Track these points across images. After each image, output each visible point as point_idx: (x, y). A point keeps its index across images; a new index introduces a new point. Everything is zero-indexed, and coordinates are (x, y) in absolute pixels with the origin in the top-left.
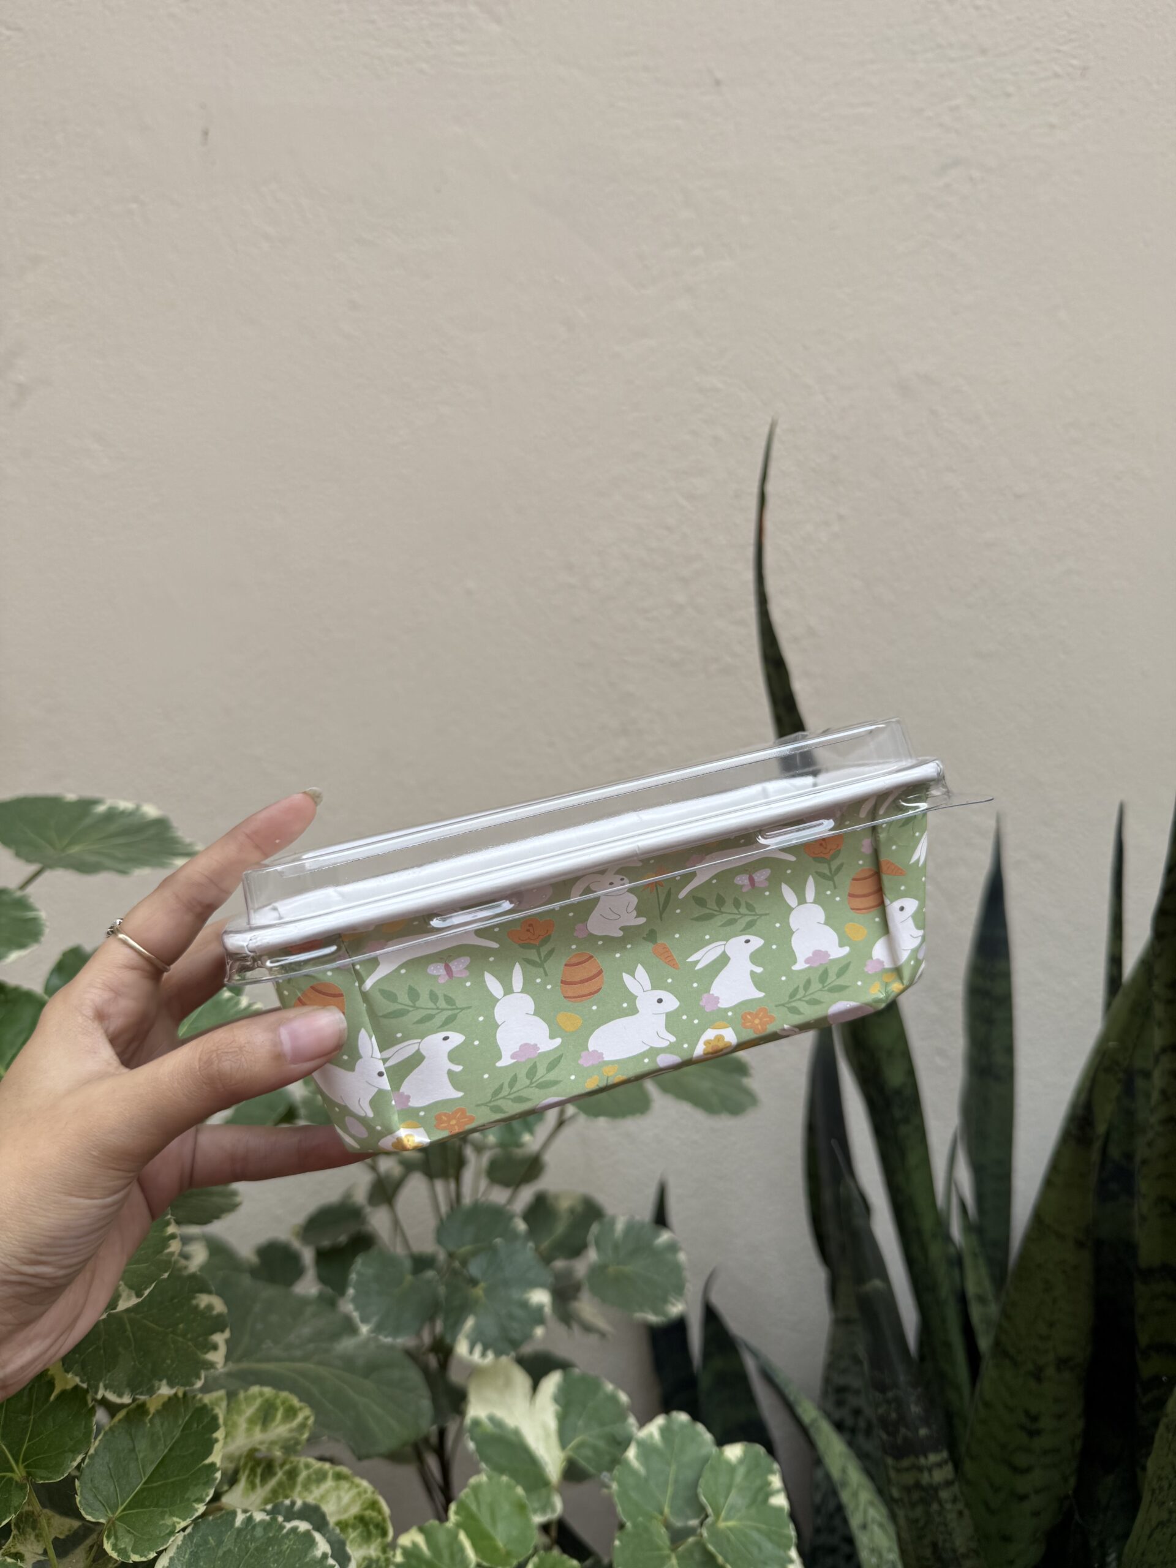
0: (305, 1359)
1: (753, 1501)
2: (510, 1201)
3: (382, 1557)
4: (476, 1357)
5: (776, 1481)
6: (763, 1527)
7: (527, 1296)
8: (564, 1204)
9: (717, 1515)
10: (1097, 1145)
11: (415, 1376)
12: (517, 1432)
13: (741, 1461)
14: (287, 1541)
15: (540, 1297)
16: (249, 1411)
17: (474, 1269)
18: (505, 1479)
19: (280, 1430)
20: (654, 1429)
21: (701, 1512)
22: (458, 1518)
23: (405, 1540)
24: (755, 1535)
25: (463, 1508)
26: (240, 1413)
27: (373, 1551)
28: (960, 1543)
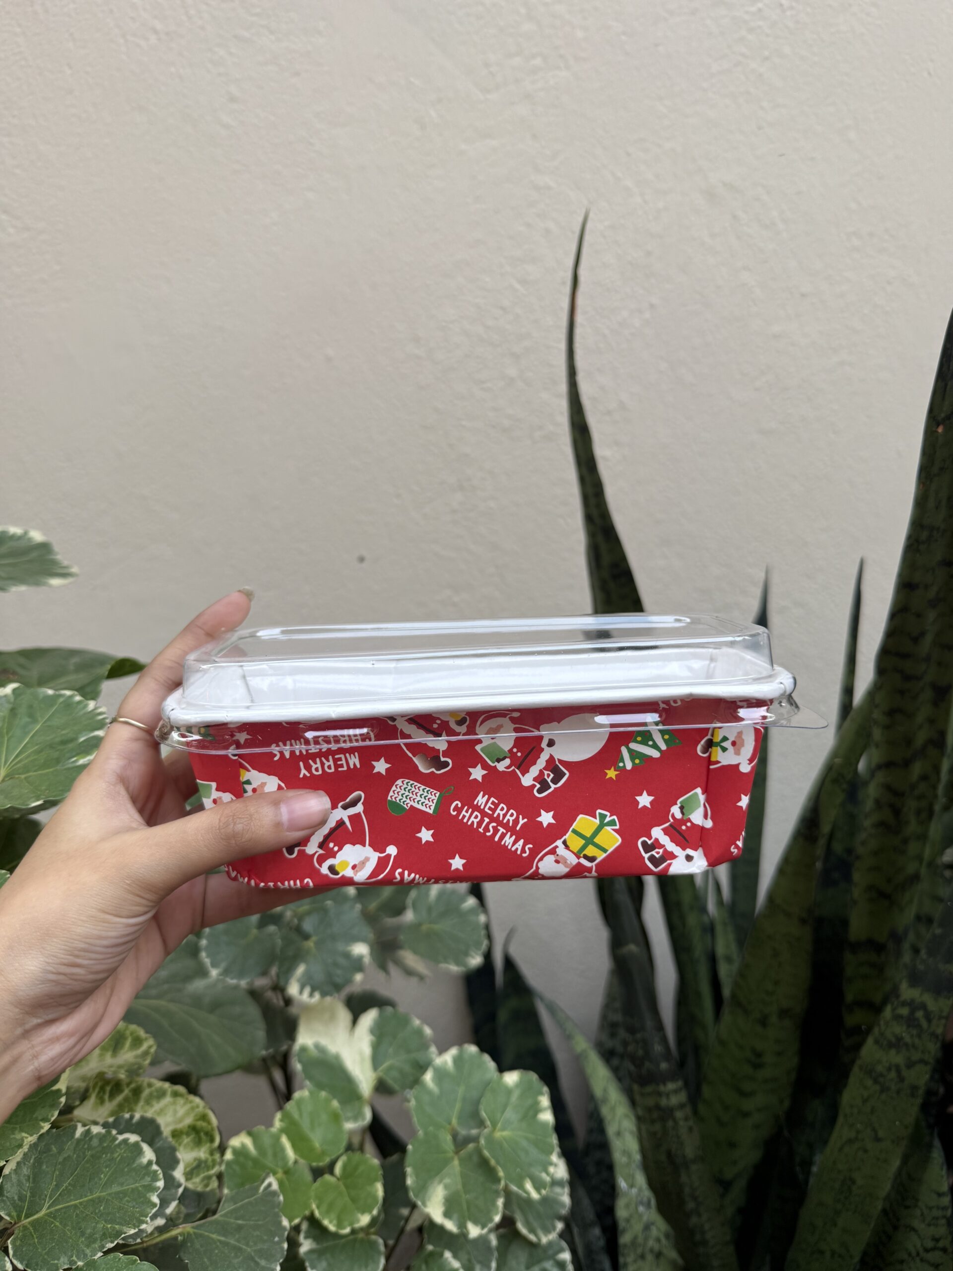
1: (524, 1117)
3: (210, 1159)
4: (305, 997)
5: (545, 1101)
6: (531, 1136)
7: (349, 948)
9: (494, 1125)
10: (822, 842)
11: (253, 1011)
12: (337, 1057)
13: (517, 1085)
14: (118, 1150)
15: (361, 949)
17: (308, 925)
18: (323, 1094)
19: (127, 1056)
20: (447, 1059)
21: (481, 1124)
22: (282, 1123)
23: (236, 1142)
24: (525, 1143)
25: (287, 1117)
27: (202, 1153)
28: (689, 1151)
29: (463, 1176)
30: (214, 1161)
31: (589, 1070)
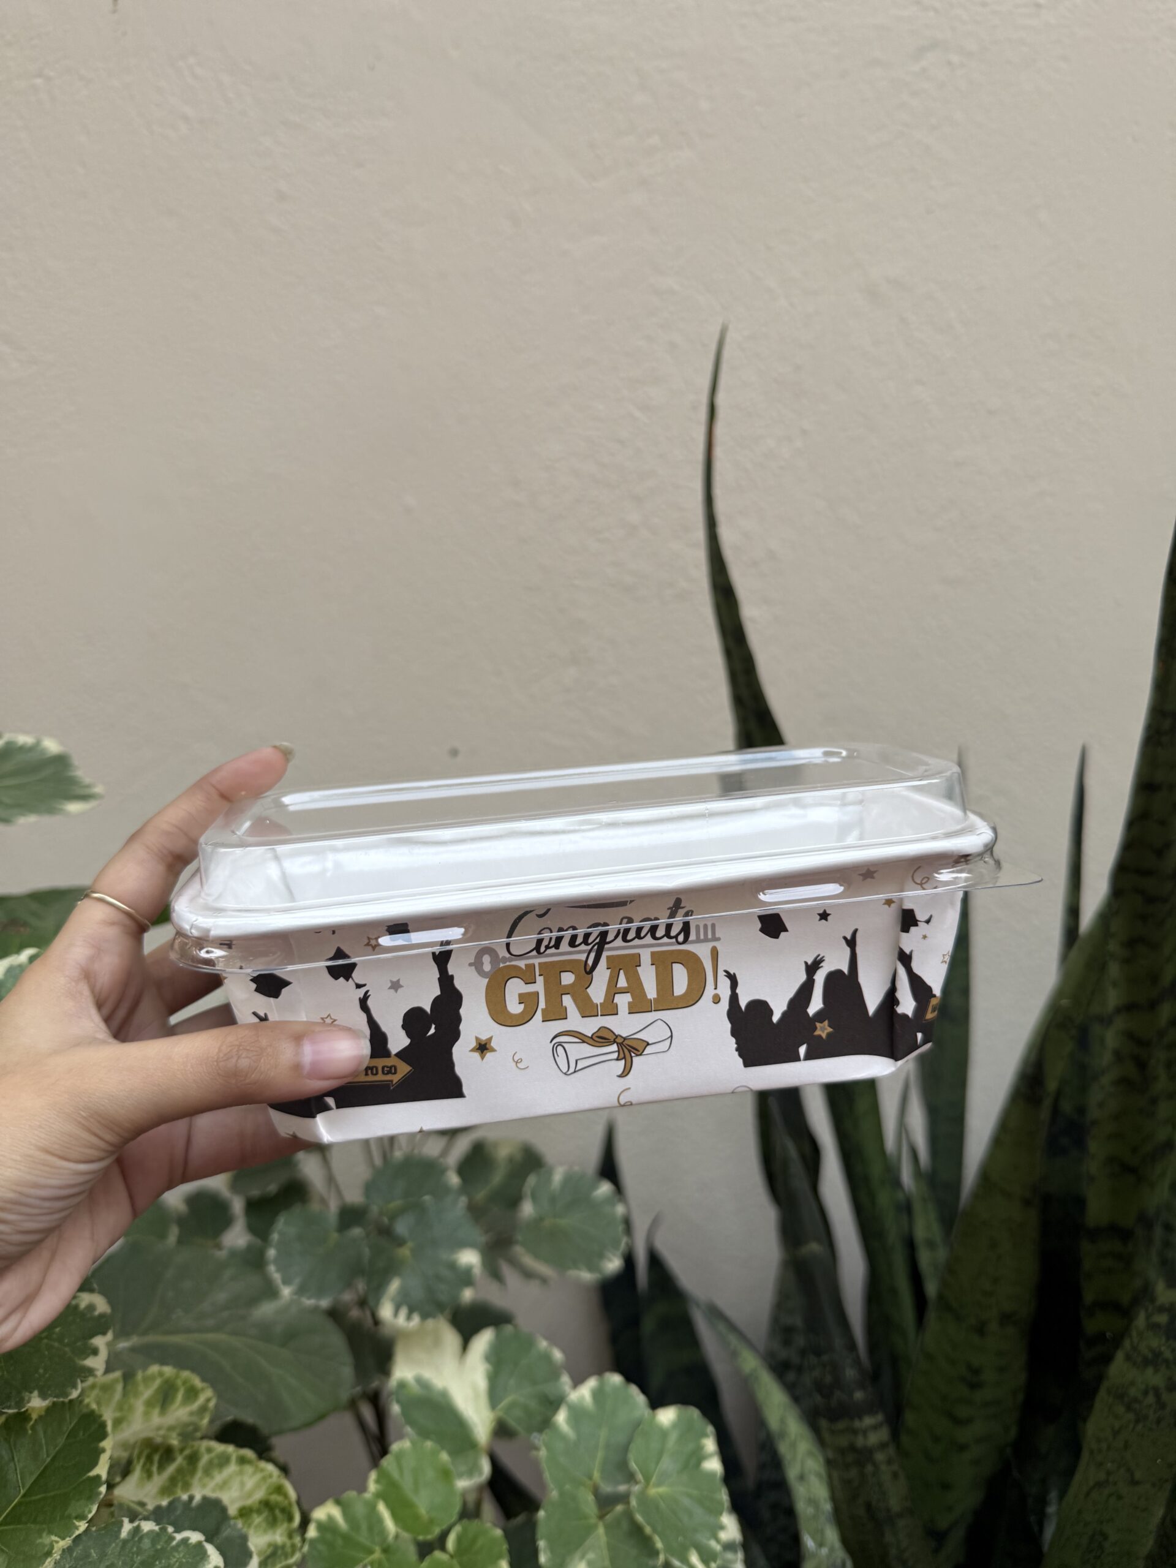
0: (217, 1329)
1: (685, 1467)
2: (445, 1152)
3: (288, 1543)
4: (401, 1320)
5: (710, 1445)
6: (695, 1492)
7: (455, 1256)
8: (503, 1153)
9: (648, 1479)
10: (1047, 1103)
11: (336, 1341)
12: (445, 1395)
13: (675, 1425)
14: (176, 1554)
15: (470, 1258)
16: (147, 1393)
17: (401, 1227)
18: (429, 1444)
19: (180, 1412)
20: (584, 1393)
21: (631, 1478)
22: (378, 1487)
23: (320, 1514)
24: (686, 1502)
25: (383, 1477)
26: (137, 1394)
27: (278, 1536)
28: (895, 1503)
29: (611, 1548)
30: (293, 1546)
31: (761, 1395)
